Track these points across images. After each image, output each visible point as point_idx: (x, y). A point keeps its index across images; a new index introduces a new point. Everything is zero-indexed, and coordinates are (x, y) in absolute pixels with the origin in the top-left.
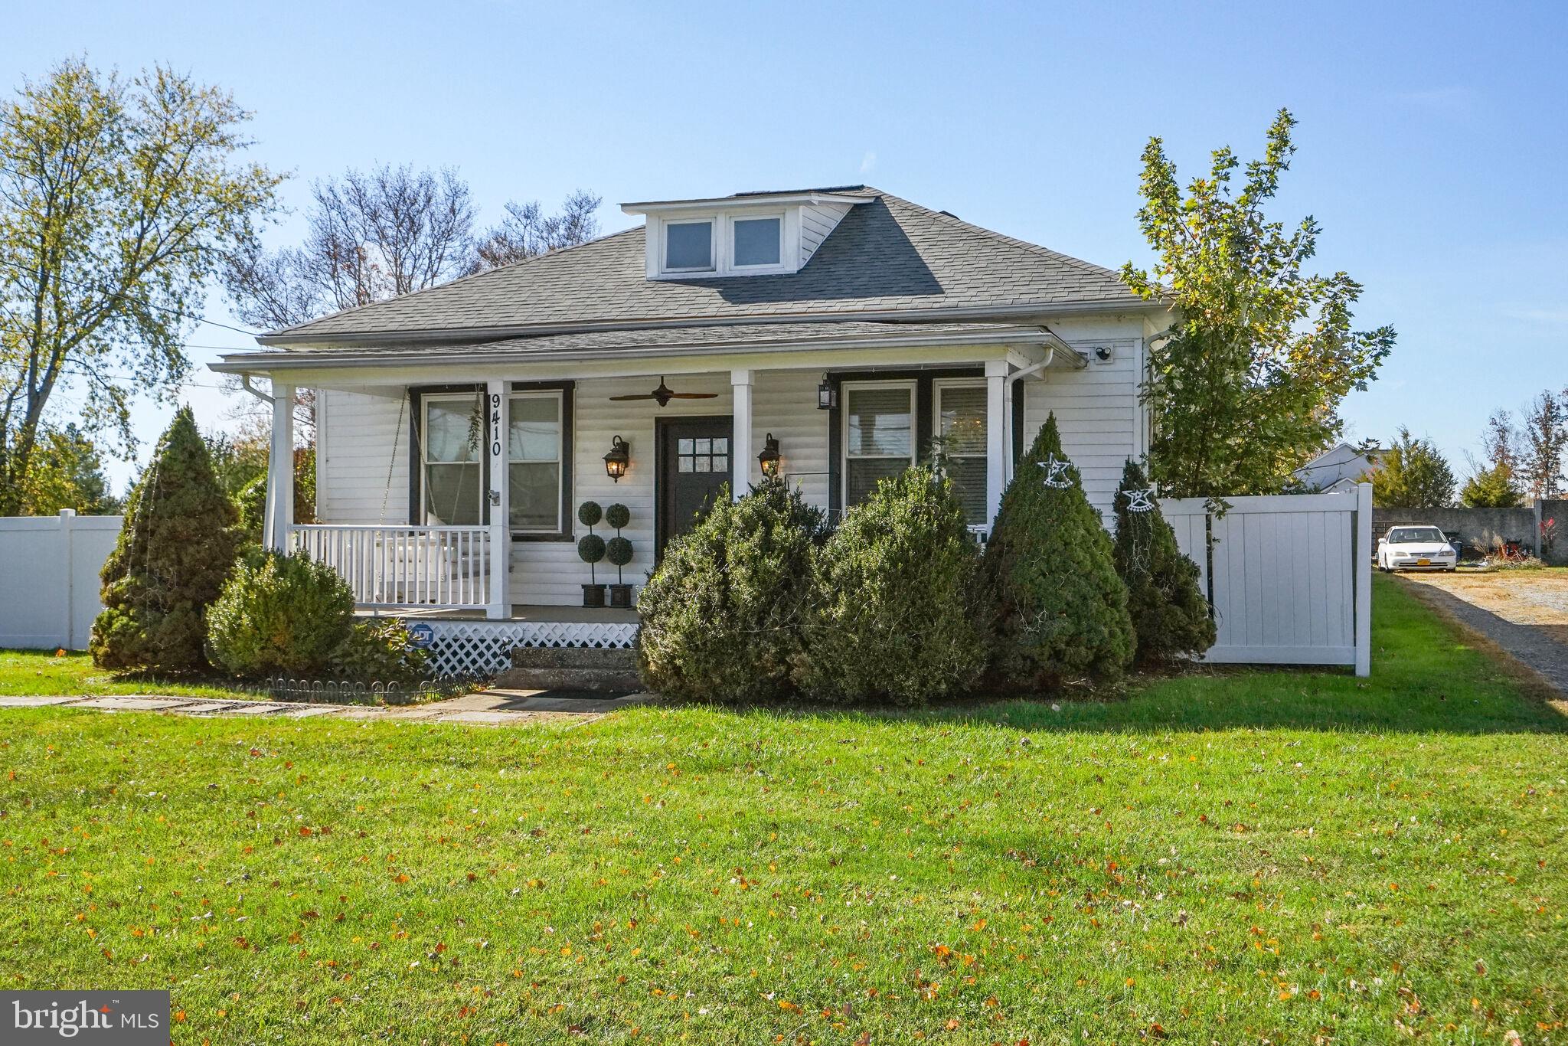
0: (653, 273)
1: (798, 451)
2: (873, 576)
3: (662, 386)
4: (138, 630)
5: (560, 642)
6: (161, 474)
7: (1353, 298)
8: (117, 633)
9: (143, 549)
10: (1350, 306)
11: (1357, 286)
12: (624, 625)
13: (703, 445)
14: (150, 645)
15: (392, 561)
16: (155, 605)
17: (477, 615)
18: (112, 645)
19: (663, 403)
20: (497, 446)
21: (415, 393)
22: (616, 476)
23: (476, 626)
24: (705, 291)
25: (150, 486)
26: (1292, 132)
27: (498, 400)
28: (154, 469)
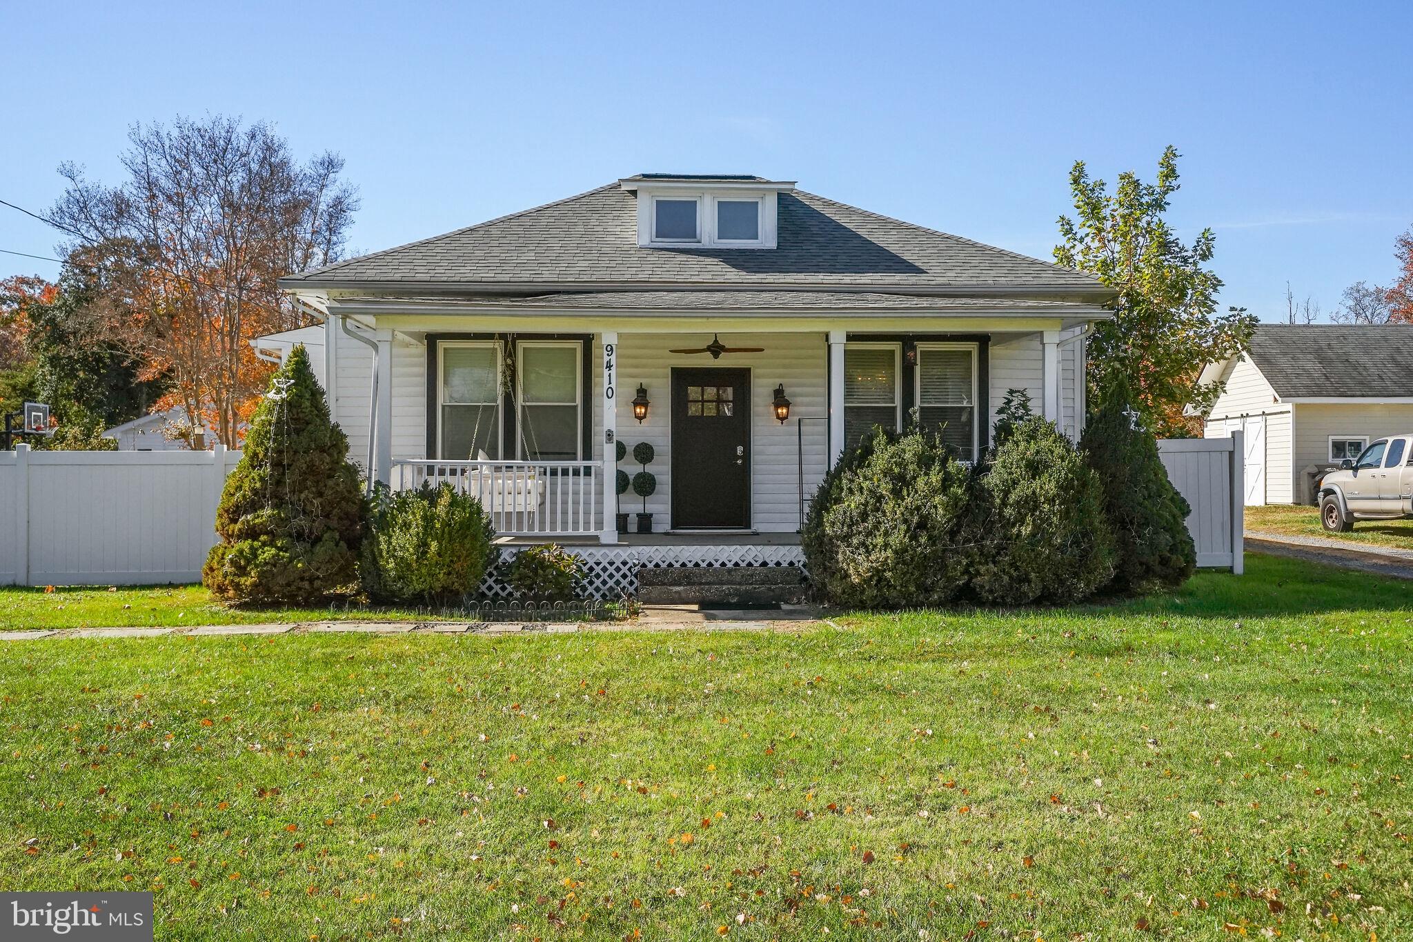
0: (645, 240)
1: (799, 399)
2: (1051, 501)
3: (716, 341)
4: (291, 560)
5: (674, 563)
6: (289, 411)
7: (1215, 290)
8: (266, 564)
9: (279, 483)
10: (1214, 296)
11: (1220, 281)
12: (735, 547)
13: (711, 392)
14: (307, 575)
15: (491, 493)
16: (300, 536)
17: (593, 541)
18: (261, 575)
19: (716, 355)
20: (610, 390)
21: (432, 340)
22: (640, 418)
23: (591, 550)
24: (709, 260)
25: (279, 421)
26: (1176, 162)
27: (612, 349)
28: (281, 406)
